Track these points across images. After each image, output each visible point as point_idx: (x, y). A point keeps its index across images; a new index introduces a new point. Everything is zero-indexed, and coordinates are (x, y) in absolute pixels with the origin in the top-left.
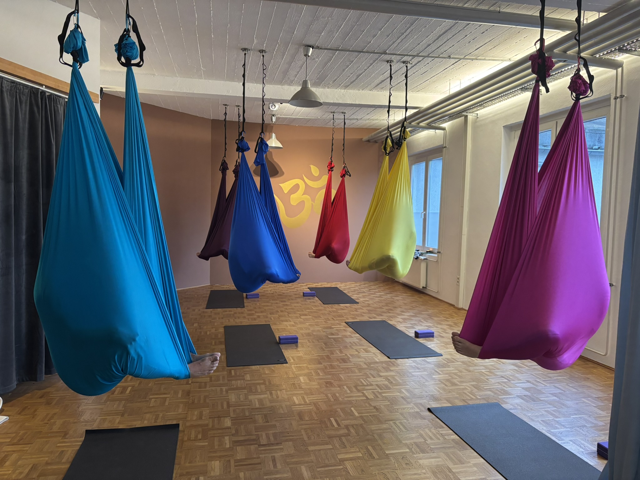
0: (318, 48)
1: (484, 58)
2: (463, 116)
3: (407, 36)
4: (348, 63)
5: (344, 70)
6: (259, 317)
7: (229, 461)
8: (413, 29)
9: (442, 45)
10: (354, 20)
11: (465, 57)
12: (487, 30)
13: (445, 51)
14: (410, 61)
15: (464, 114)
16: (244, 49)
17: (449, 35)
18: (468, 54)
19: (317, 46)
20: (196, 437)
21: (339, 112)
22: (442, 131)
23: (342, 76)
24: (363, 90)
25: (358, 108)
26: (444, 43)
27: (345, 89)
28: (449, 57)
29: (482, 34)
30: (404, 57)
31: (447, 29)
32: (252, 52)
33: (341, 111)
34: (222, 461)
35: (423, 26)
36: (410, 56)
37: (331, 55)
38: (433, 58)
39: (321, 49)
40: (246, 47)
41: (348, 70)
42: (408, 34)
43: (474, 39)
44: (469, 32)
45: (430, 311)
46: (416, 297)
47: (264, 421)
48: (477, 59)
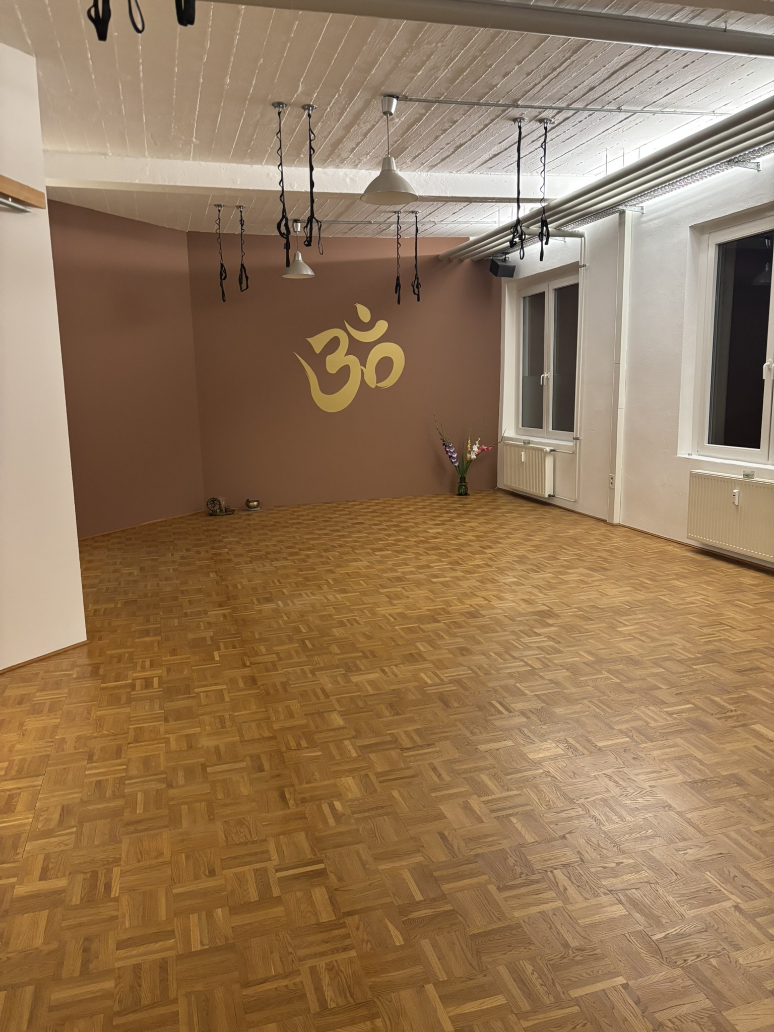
0: (406, 98)
1: (673, 110)
2: (617, 212)
3: (560, 72)
4: (447, 126)
5: (437, 137)
6: (308, 556)
7: (367, 775)
8: (574, 61)
9: (613, 88)
10: (480, 46)
11: (645, 109)
12: (693, 62)
13: (615, 99)
14: (552, 118)
15: (620, 207)
16: (278, 104)
17: (630, 70)
18: (650, 103)
19: (404, 96)
20: (299, 744)
21: (407, 212)
22: (578, 240)
23: (431, 148)
24: (457, 172)
25: (440, 204)
26: (617, 85)
27: (427, 171)
28: (619, 109)
29: (684, 68)
30: (544, 112)
31: (629, 60)
32: (288, 110)
33: (411, 210)
34: (357, 777)
35: (593, 55)
36: (554, 108)
37: (423, 111)
38: (591, 112)
39: (411, 100)
40: (282, 100)
41: (443, 138)
42: (563, 70)
43: (667, 78)
44: (663, 66)
45: (570, 531)
46: (541, 510)
47: (392, 714)
48: (663, 113)
